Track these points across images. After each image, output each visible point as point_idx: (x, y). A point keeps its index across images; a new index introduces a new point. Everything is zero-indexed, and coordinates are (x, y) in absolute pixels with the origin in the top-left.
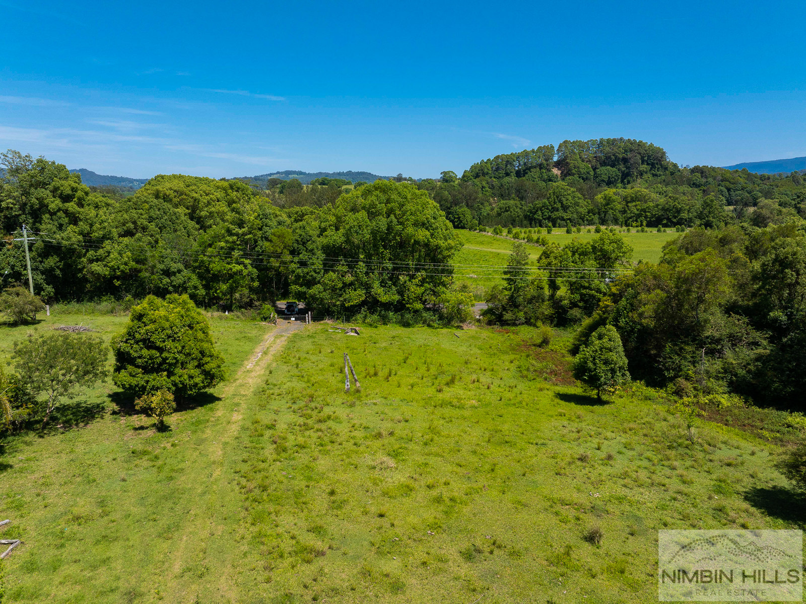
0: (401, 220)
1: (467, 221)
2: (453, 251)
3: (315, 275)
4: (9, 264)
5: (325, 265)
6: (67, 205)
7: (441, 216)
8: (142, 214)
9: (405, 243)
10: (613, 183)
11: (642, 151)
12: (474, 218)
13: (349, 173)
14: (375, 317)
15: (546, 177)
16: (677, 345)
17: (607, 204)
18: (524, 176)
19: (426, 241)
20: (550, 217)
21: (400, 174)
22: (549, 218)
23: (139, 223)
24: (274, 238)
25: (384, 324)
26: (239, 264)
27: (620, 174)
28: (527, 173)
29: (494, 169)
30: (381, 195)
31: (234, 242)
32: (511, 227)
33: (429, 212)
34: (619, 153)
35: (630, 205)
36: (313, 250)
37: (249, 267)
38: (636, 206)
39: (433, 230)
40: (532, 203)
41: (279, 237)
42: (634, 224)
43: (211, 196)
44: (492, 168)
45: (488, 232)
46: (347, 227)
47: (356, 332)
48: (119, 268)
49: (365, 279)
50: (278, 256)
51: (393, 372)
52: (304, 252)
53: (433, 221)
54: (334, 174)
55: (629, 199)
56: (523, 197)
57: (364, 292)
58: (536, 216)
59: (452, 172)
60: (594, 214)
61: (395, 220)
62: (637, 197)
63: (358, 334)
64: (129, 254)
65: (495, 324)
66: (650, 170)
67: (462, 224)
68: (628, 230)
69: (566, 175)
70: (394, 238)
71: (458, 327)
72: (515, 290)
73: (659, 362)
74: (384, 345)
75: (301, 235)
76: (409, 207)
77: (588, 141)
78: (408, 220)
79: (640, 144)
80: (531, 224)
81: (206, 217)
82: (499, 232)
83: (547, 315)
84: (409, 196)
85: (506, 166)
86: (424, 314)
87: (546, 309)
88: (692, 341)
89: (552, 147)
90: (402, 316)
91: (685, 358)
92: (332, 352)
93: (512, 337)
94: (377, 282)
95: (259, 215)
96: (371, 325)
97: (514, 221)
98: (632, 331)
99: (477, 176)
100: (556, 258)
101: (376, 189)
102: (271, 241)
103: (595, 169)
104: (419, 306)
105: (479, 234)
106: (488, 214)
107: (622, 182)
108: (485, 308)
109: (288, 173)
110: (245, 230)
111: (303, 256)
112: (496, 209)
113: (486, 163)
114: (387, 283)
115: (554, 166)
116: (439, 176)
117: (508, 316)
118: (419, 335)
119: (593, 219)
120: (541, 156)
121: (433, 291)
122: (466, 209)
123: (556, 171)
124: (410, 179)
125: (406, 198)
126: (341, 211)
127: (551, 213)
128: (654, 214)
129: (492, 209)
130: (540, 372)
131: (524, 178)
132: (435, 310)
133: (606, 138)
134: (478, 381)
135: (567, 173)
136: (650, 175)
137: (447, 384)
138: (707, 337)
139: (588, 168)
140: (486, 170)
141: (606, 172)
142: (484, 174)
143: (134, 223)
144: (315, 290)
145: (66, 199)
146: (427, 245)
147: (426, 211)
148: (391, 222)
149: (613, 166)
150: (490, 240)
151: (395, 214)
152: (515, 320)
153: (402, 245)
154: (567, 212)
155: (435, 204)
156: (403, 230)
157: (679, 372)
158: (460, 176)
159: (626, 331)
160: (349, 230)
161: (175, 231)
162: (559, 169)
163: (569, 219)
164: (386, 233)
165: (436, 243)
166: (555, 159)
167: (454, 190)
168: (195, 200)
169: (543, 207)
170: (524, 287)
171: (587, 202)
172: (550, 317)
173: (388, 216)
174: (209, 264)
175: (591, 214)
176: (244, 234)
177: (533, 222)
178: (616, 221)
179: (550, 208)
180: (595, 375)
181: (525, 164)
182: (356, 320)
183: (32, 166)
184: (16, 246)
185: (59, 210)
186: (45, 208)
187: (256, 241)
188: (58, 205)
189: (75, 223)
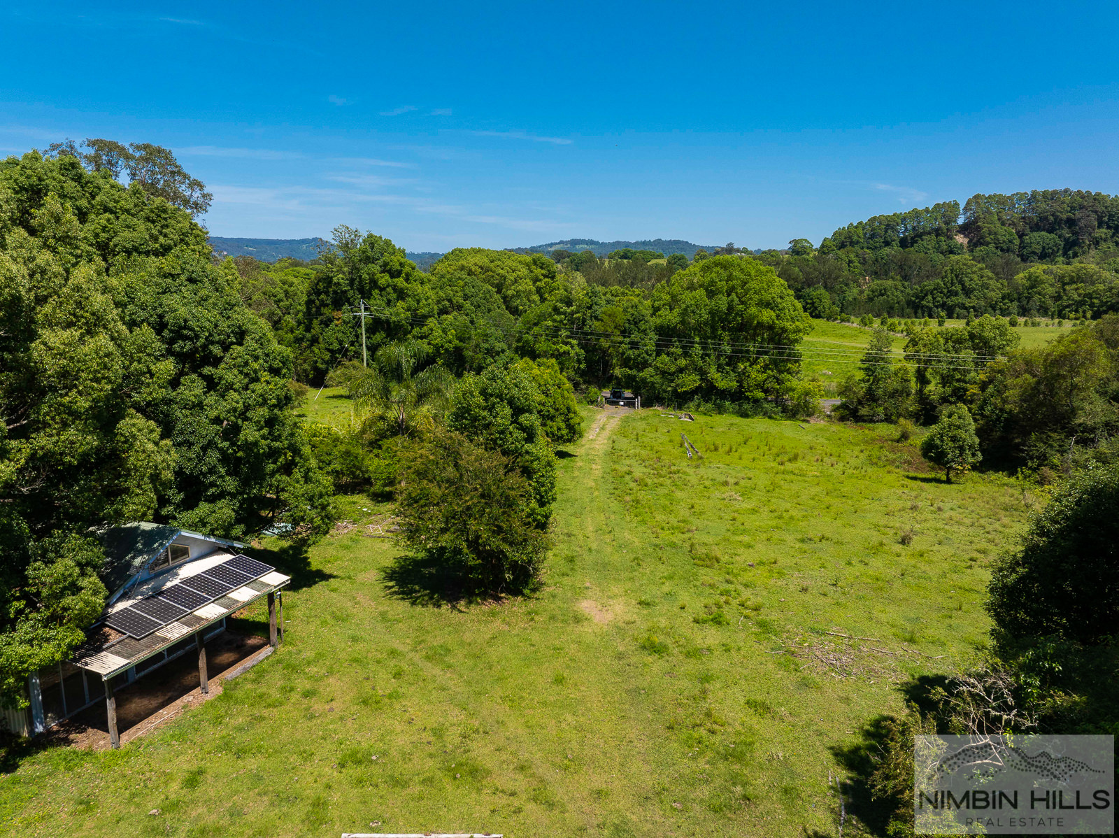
0: (743, 299)
1: (824, 307)
2: (801, 334)
3: (647, 357)
4: (337, 339)
5: (657, 345)
6: (396, 280)
7: (788, 295)
8: (457, 292)
9: (746, 325)
10: (1049, 256)
11: (1100, 209)
12: (834, 303)
13: (658, 242)
14: (710, 405)
15: (945, 247)
16: (1044, 433)
17: (1032, 287)
18: (912, 246)
19: (771, 322)
20: (944, 303)
21: (731, 244)
22: (943, 306)
23: (454, 301)
24: (606, 318)
25: (719, 413)
26: (566, 344)
27: (1062, 243)
28: (916, 242)
29: (868, 236)
30: (722, 271)
31: (561, 321)
32: (887, 316)
33: (775, 291)
34: (1061, 212)
35: (1067, 287)
36: (646, 330)
37: (576, 347)
38: (1077, 289)
39: (779, 310)
40: (919, 283)
41: (610, 316)
42: (1072, 316)
43: (518, 272)
44: (865, 234)
45: (853, 323)
46: (684, 306)
47: (691, 418)
48: (442, 346)
49: (700, 363)
50: (607, 336)
51: (734, 450)
52: (636, 333)
53: (779, 300)
54: (637, 243)
55: (1067, 279)
56: (906, 276)
57: (698, 377)
58: (924, 303)
59: (806, 240)
60: (1011, 301)
61: (736, 299)
62: (1079, 277)
63: (693, 420)
64: (453, 331)
65: (848, 420)
66: (1112, 237)
67: (817, 312)
68: (1060, 324)
69: (975, 245)
70: (734, 319)
71: (804, 421)
72: (873, 382)
73: (1023, 451)
74: (721, 430)
75: (633, 315)
76: (753, 285)
77: (1013, 195)
78: (751, 299)
79: (1097, 198)
80: (916, 313)
81: (513, 296)
82: (868, 323)
83: (911, 412)
84: (753, 273)
85: (886, 232)
86: (766, 405)
87: (911, 405)
88: (1061, 429)
89: (956, 204)
90: (740, 406)
91: (1051, 446)
92: (668, 432)
93: (867, 432)
94: (714, 367)
95: (587, 294)
96: (705, 414)
97: (892, 308)
98: (998, 418)
99: (842, 246)
100: (925, 346)
101: (716, 265)
102: (602, 321)
103: (1021, 235)
104: (759, 394)
105: (840, 325)
106: (855, 299)
107: (1065, 254)
108: (838, 403)
109: (574, 242)
110: (574, 308)
111: (635, 337)
112: (866, 292)
113: (856, 227)
114: (724, 369)
115: (958, 231)
116: (787, 246)
117: (864, 411)
118: (758, 425)
119: (1009, 307)
120: (939, 217)
121: (778, 379)
122: (823, 291)
123: (960, 239)
124: (745, 251)
125: (750, 275)
126: (676, 289)
127: (947, 298)
128: (1104, 300)
129: (862, 292)
130: (892, 462)
131: (912, 249)
132: (779, 402)
133: (1041, 189)
134: (822, 461)
135: (978, 241)
136: (1110, 244)
137: (790, 460)
138: (1080, 425)
139: (1011, 234)
140: (855, 238)
141: (1038, 239)
142: (852, 244)
143: (450, 301)
144: (647, 373)
145: (395, 274)
146: (771, 327)
147: (772, 290)
148: (732, 301)
149: (1050, 232)
150: (854, 332)
151: (736, 293)
152: (873, 416)
153: (742, 327)
154: (970, 298)
155: (783, 282)
156: (745, 310)
157: (1044, 461)
158: (817, 245)
159: (992, 421)
160: (685, 309)
161: (489, 311)
162: (965, 236)
163: (973, 307)
164: (726, 313)
165: (782, 325)
166: (961, 221)
167: (808, 265)
168: (501, 277)
169: (935, 289)
170: (885, 379)
171: (1002, 284)
172: (916, 414)
173: (729, 295)
174: (534, 345)
175: (1007, 301)
176: (573, 313)
177: (920, 311)
178: (1044, 311)
179: (945, 291)
180: (942, 452)
181: (914, 228)
182: (689, 408)
183: (361, 240)
184: (344, 322)
185: (388, 286)
186: (374, 283)
187: (584, 321)
188: (387, 281)
189: (403, 299)
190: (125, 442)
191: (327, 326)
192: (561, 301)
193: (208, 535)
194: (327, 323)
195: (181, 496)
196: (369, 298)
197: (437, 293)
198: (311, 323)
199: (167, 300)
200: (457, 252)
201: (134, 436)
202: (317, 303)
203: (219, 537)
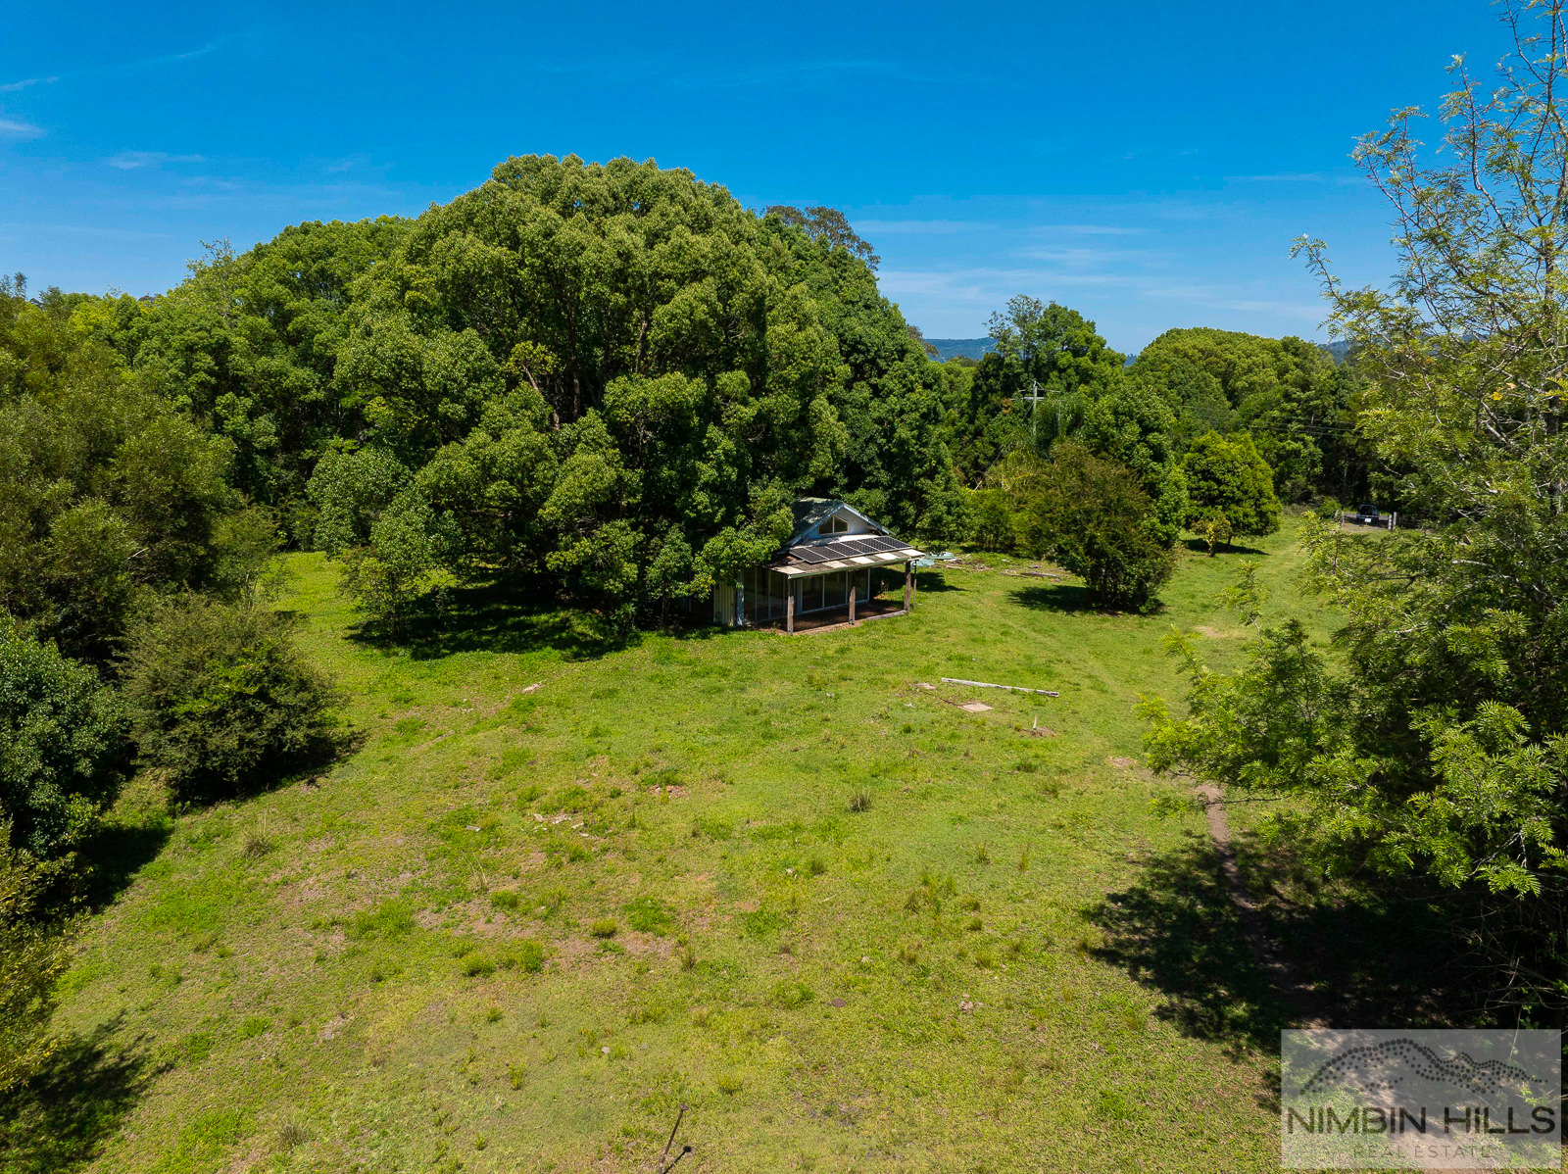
4: (1004, 430)
6: (1080, 360)
8: (1159, 378)
26: (1296, 440)
31: (1292, 412)
37: (1311, 445)
43: (1254, 359)
81: (1244, 389)
95: (1333, 375)
102: (1348, 409)
110: (1311, 393)
145: (1079, 352)
168: (1229, 364)
176: (1309, 399)
183: (1042, 313)
184: (1014, 411)
185: (1069, 367)
186: (1053, 364)
187: (1325, 409)
188: (1068, 360)
189: (1087, 383)
190: (815, 416)
191: (994, 416)
192: (1295, 384)
193: (863, 514)
194: (994, 412)
195: (846, 480)
196: (1045, 383)
197: (1134, 379)
198: (975, 413)
199: (846, 321)
200: (1174, 334)
201: (821, 413)
202: (985, 388)
203: (870, 517)
